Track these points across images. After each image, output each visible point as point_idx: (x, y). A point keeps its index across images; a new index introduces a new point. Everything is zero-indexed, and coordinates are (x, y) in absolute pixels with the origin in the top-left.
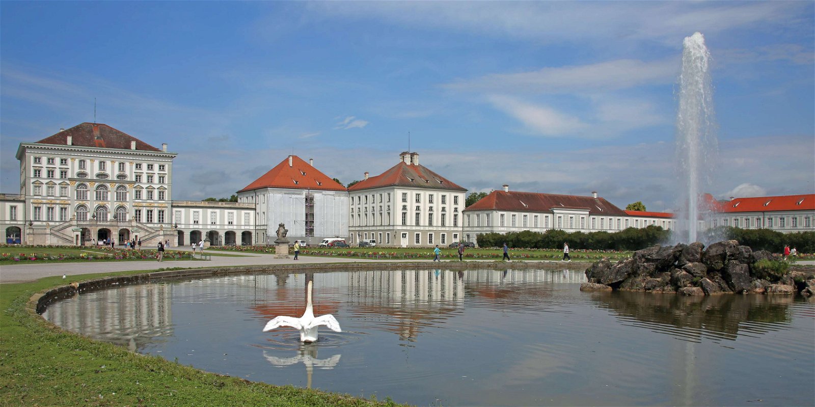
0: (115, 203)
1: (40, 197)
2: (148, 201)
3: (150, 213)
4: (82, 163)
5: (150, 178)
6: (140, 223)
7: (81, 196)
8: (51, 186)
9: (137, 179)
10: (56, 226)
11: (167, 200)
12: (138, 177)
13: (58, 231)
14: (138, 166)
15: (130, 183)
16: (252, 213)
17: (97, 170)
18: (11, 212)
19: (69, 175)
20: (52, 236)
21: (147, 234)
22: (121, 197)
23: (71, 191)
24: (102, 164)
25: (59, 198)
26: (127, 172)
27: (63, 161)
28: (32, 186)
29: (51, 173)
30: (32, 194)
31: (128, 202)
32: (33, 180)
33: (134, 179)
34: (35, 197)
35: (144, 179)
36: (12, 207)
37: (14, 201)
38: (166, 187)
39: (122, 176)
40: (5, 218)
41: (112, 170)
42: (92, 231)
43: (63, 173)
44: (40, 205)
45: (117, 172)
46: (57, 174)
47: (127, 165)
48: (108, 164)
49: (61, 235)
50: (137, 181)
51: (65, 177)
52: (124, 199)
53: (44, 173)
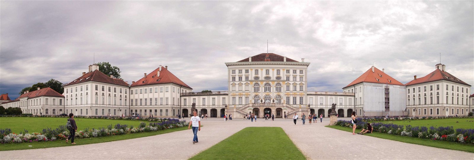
0: (275, 93)
1: (235, 92)
2: (294, 92)
3: (295, 99)
4: (257, 72)
5: (295, 77)
6: (289, 104)
7: (256, 90)
8: (240, 85)
9: (287, 79)
10: (241, 107)
11: (304, 91)
12: (288, 79)
13: (241, 110)
14: (288, 71)
15: (284, 81)
16: (353, 98)
17: (264, 75)
18: (223, 100)
19: (250, 79)
20: (237, 113)
21: (292, 110)
22: (279, 89)
23: (251, 88)
24: (267, 72)
25: (244, 92)
26: (281, 75)
27: (247, 71)
28: (231, 86)
29: (240, 78)
30: (231, 91)
31: (282, 92)
32: (231, 83)
33: (285, 79)
34: (233, 92)
35: (291, 79)
36: (223, 98)
37: (224, 95)
38: (304, 83)
39: (278, 78)
40: (220, 104)
41: (273, 74)
42: (261, 110)
43: (247, 78)
44: (235, 96)
45: (275, 75)
46: (244, 79)
47: (281, 71)
48: (271, 71)
49: (242, 112)
50: (287, 80)
51: (248, 80)
52: (280, 91)
53: (237, 79)
